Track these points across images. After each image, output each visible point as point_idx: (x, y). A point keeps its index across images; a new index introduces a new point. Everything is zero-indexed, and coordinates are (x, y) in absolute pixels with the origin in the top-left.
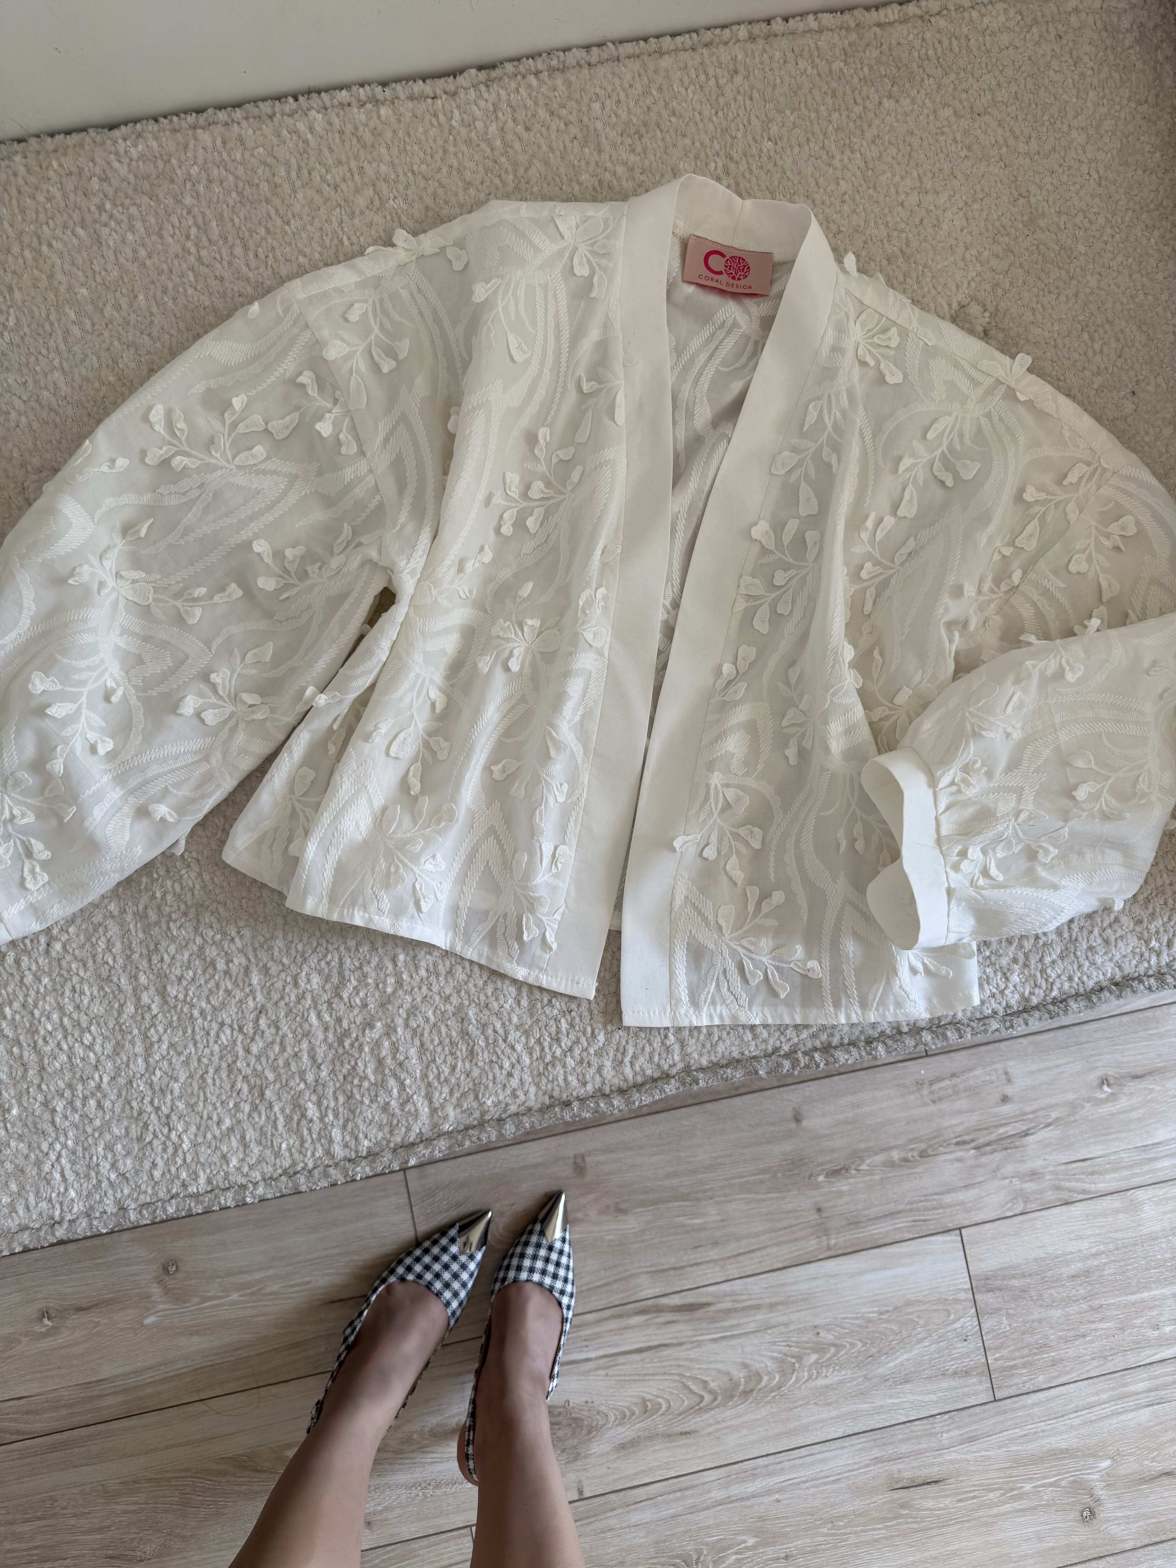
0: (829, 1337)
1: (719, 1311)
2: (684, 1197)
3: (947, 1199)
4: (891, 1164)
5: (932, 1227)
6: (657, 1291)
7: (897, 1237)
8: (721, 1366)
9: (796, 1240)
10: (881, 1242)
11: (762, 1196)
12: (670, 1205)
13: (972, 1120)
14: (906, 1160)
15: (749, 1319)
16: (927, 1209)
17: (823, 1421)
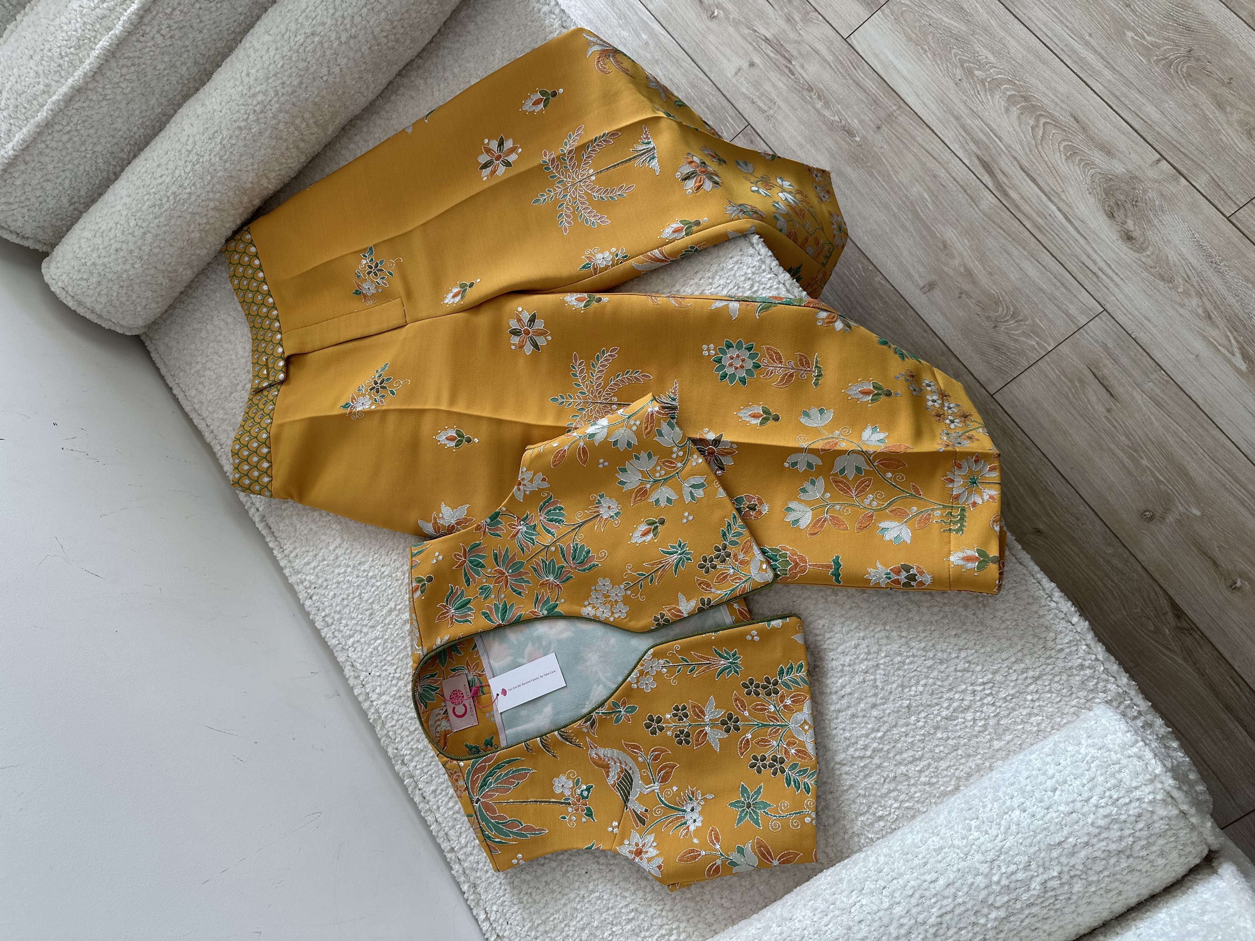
0: (959, 72)
1: (979, 148)
2: (915, 213)
3: (830, 58)
4: (827, 104)
5: (854, 56)
6: (986, 193)
7: (871, 72)
8: (1016, 125)
9: (905, 130)
10: (880, 80)
11: (888, 166)
12: (924, 218)
13: (774, 76)
14: (819, 98)
15: (975, 127)
16: (843, 66)
17: (1018, 41)
